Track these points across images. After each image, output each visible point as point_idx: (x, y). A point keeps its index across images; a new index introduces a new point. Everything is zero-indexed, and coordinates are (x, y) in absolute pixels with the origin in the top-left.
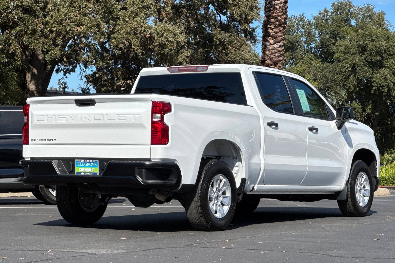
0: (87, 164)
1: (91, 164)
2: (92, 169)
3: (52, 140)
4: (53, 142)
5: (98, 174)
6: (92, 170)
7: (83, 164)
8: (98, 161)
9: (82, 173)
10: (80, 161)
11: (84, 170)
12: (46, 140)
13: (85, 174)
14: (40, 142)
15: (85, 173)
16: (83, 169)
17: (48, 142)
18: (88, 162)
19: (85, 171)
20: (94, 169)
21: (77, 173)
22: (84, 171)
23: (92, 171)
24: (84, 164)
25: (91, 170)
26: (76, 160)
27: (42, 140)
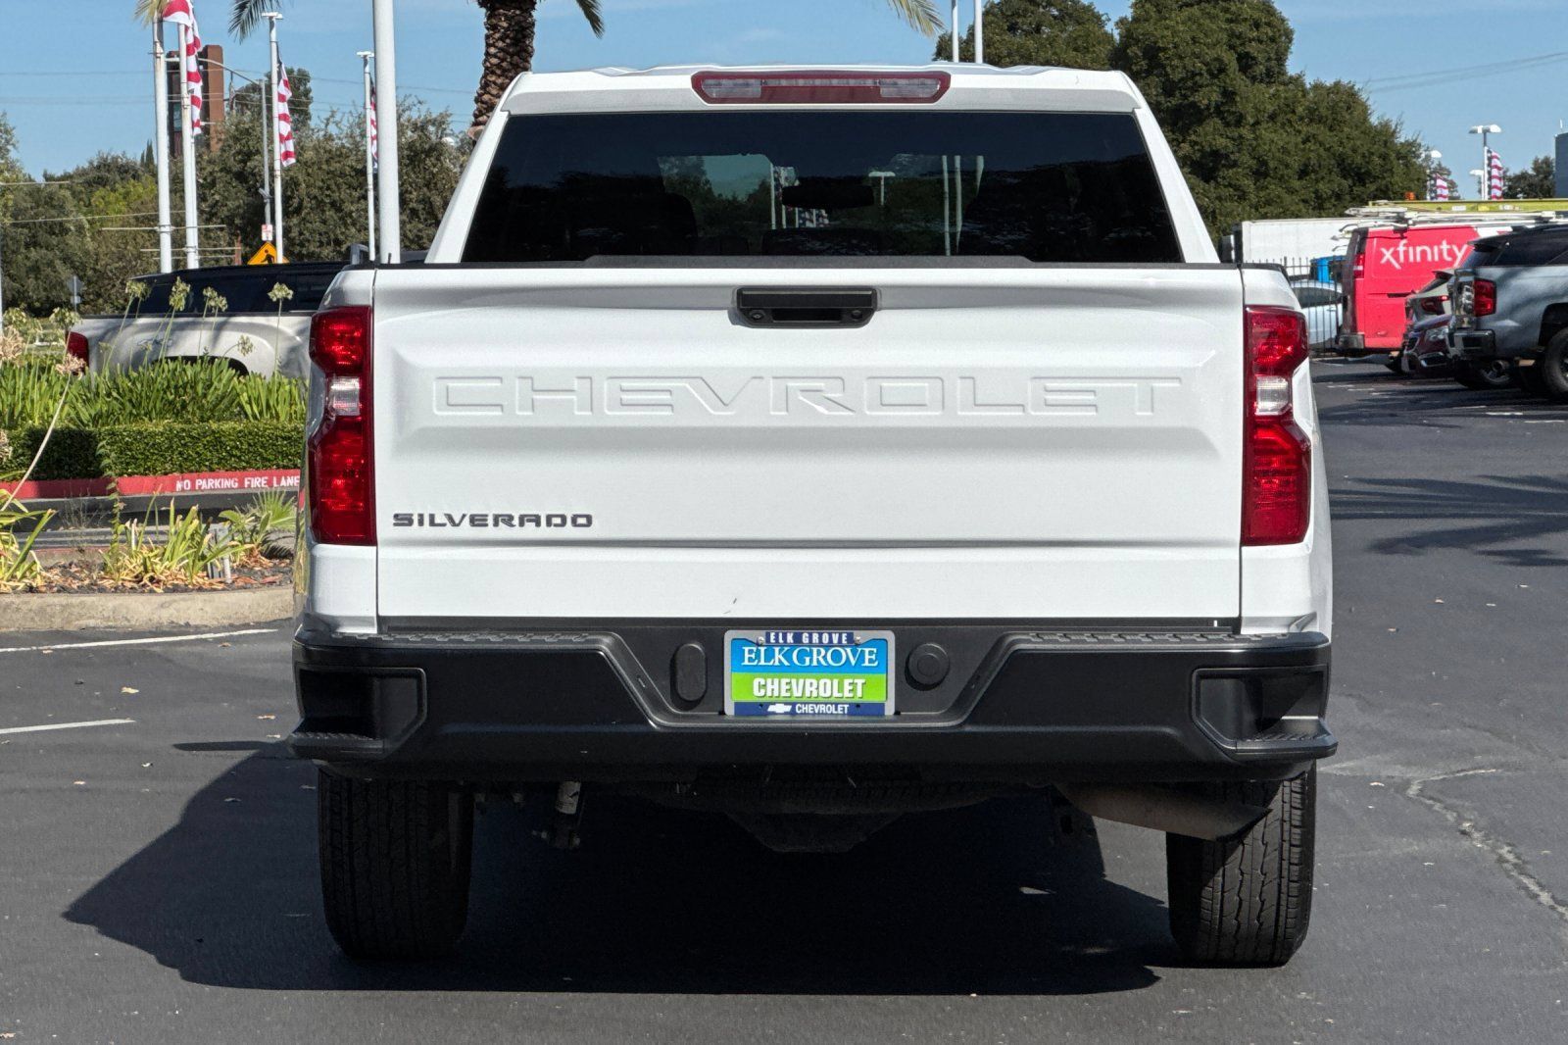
0: (811, 654)
1: (836, 656)
2: (847, 682)
3: (558, 521)
4: (569, 532)
5: (890, 710)
6: (847, 688)
7: (778, 656)
8: (889, 636)
9: (771, 709)
10: (762, 639)
11: (784, 687)
12: (516, 522)
13: (793, 713)
14: (466, 531)
15: (794, 705)
16: (784, 681)
17: (530, 531)
18: (821, 644)
19: (797, 693)
20: (860, 682)
21: (740, 707)
22: (784, 694)
23: (847, 694)
24: (788, 656)
25: (841, 689)
26: (730, 636)
27: (477, 521)
